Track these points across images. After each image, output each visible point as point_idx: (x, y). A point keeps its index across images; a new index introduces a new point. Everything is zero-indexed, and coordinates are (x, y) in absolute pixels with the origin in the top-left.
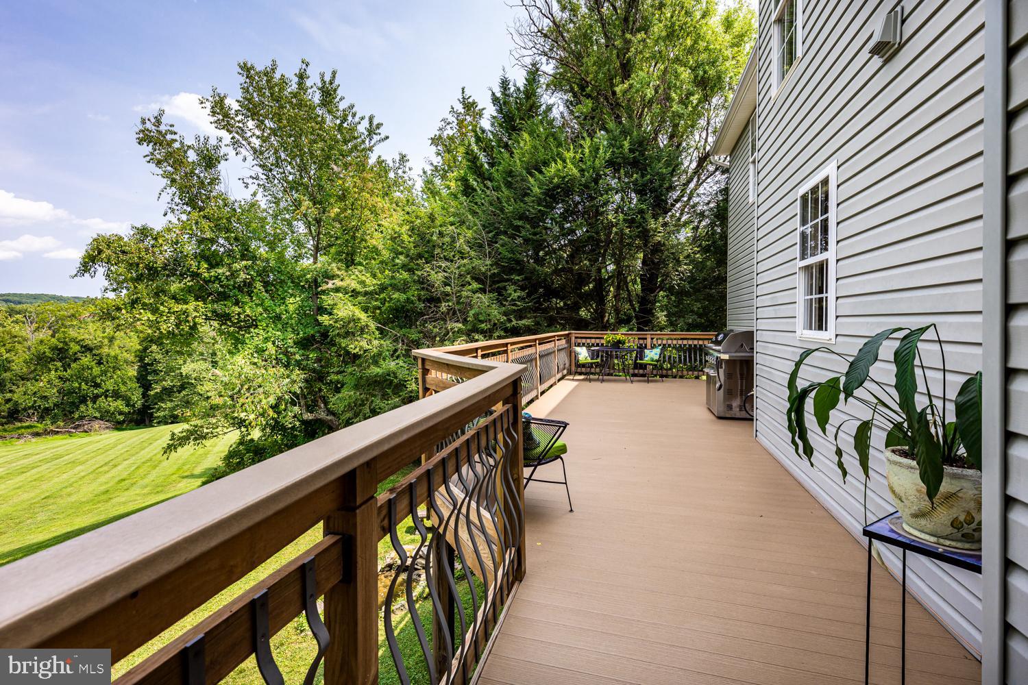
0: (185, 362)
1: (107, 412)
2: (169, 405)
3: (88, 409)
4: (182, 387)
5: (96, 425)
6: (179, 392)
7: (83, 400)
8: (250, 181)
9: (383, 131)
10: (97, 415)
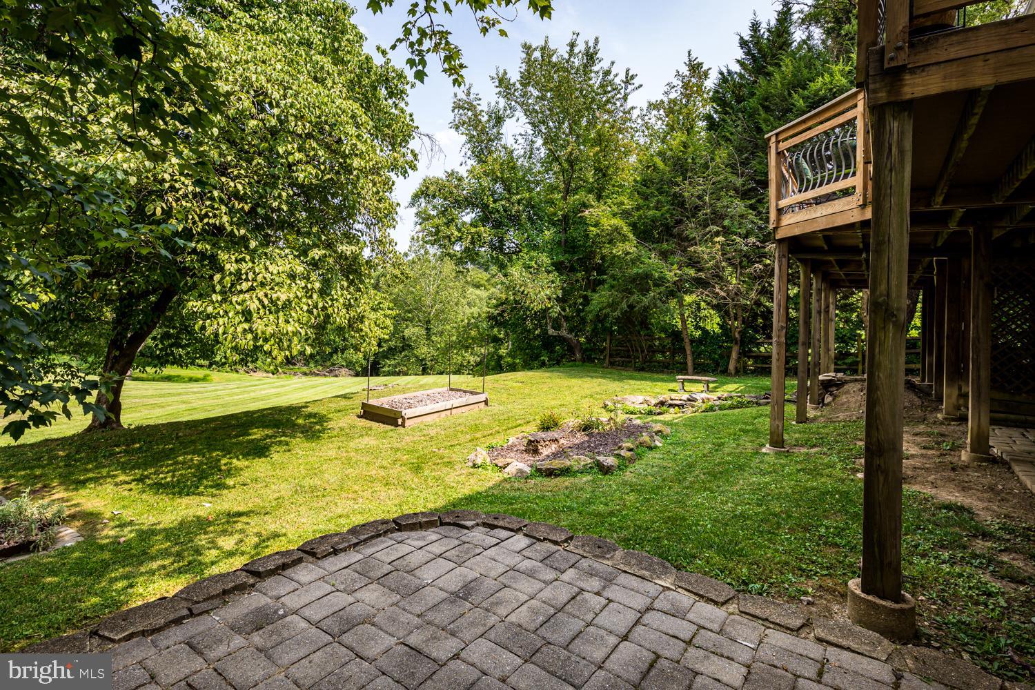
0: (407, 326)
1: (351, 362)
2: (393, 362)
3: (339, 358)
4: (403, 349)
5: (343, 371)
6: (401, 352)
7: (335, 351)
8: (519, 138)
9: (636, 82)
10: (344, 364)
